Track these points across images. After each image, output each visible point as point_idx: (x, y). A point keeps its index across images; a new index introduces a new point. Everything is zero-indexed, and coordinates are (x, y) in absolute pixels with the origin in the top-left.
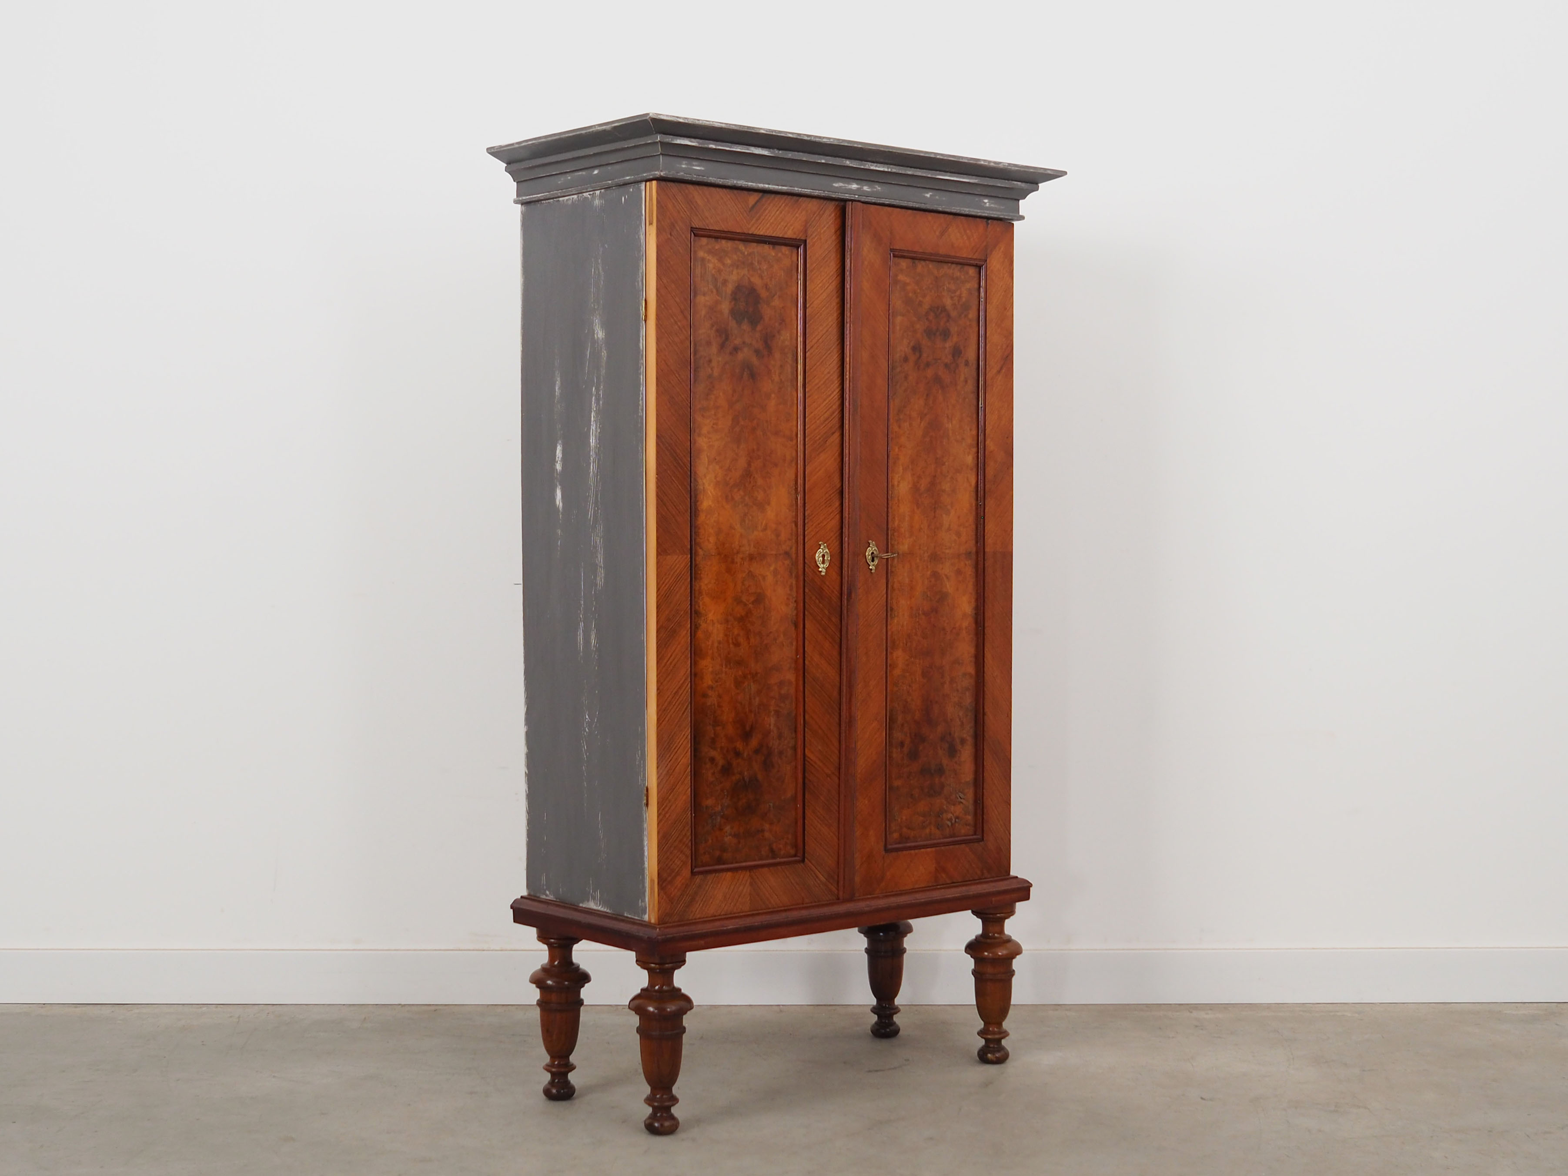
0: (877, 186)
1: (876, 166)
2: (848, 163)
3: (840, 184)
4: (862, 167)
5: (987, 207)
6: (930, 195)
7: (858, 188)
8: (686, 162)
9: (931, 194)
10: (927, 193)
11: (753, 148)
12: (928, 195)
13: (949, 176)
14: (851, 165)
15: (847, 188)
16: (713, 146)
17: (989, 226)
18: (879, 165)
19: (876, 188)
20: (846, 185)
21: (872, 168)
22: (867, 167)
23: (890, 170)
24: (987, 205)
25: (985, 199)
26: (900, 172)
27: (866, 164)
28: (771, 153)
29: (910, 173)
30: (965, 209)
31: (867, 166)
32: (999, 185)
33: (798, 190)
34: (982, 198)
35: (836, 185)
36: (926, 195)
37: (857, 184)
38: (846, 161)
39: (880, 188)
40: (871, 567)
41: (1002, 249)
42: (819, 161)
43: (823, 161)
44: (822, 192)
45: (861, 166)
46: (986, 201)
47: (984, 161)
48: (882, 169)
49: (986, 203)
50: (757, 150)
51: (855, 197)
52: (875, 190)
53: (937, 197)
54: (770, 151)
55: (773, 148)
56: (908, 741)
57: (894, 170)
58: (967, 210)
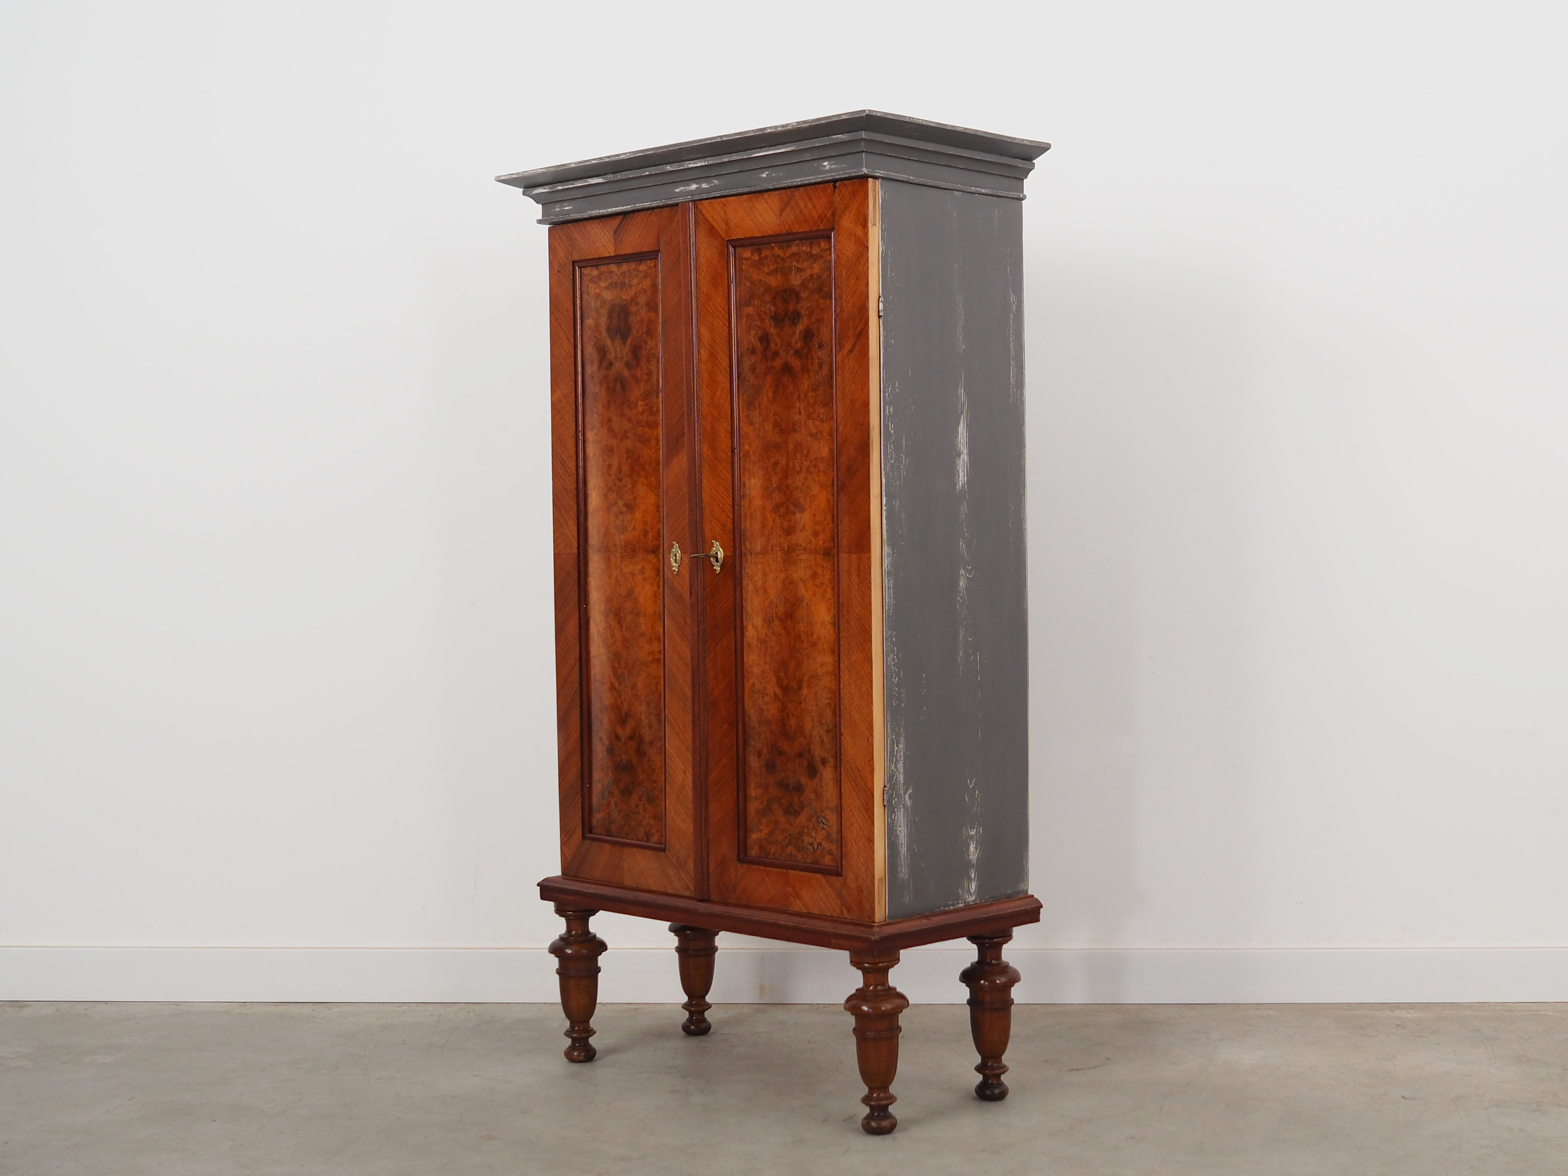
0: (714, 181)
1: (694, 163)
2: (669, 168)
3: (681, 188)
4: (682, 168)
5: (827, 170)
6: (767, 175)
7: (697, 187)
8: (559, 205)
9: (767, 173)
10: (763, 173)
11: (590, 179)
12: (764, 175)
13: (765, 151)
14: (671, 169)
15: (688, 190)
16: (560, 188)
17: (836, 190)
18: (696, 161)
19: (714, 182)
20: (687, 188)
21: (691, 166)
22: (685, 167)
23: (707, 163)
24: (827, 168)
25: (824, 162)
26: (717, 162)
27: (684, 164)
28: (605, 180)
29: (726, 160)
30: (796, 180)
31: (686, 165)
32: (818, 145)
33: (639, 206)
34: (821, 161)
35: (677, 190)
36: (762, 175)
37: (696, 184)
38: (667, 166)
39: (717, 182)
40: (715, 568)
41: (853, 212)
42: (644, 174)
43: (647, 173)
44: (659, 201)
45: (680, 167)
46: (826, 163)
47: (771, 128)
48: (699, 165)
49: (826, 166)
50: (593, 181)
51: (689, 198)
52: (713, 184)
53: (774, 175)
54: (602, 178)
55: (606, 174)
56: (765, 751)
57: (711, 162)
58: (799, 180)
